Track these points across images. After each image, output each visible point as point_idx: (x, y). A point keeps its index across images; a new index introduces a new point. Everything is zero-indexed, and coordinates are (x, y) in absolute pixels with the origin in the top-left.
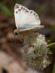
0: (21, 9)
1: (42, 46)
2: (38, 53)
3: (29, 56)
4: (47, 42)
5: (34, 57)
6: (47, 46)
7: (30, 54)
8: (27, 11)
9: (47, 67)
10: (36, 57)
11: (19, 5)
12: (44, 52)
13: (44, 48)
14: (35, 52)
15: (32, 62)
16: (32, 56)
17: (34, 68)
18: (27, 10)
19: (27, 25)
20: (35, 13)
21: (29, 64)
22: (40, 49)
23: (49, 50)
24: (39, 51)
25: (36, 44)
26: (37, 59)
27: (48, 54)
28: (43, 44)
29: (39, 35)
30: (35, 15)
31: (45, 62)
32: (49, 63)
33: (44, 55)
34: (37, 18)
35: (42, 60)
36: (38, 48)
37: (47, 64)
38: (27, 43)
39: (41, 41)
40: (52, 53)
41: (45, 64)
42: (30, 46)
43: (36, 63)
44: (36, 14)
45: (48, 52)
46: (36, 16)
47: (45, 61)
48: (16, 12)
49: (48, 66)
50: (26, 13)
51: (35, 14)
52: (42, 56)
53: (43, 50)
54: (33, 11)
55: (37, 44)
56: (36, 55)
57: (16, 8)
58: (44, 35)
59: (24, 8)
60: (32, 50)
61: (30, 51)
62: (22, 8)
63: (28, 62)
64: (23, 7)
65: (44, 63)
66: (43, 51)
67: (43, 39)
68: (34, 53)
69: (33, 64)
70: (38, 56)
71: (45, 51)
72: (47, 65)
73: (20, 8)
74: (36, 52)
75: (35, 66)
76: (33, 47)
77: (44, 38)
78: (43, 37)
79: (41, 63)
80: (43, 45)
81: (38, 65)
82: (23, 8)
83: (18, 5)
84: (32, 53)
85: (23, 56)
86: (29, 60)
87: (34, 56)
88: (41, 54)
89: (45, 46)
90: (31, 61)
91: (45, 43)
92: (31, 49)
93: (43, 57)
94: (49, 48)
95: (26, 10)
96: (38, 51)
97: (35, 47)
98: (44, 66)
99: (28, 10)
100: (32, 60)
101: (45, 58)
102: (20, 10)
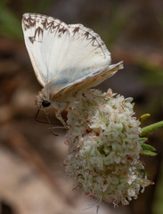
0: (42, 27)
1: (124, 130)
2: (113, 153)
3: (84, 161)
4: (140, 120)
5: (100, 167)
6: (140, 130)
7: (88, 155)
8: (64, 31)
9: (140, 195)
10: (107, 164)
11: (33, 17)
12: (130, 150)
13: (131, 136)
14: (101, 150)
15: (94, 181)
16: (93, 162)
17: (101, 197)
18: (61, 27)
19: (72, 70)
20: (87, 30)
21: (84, 186)
22: (120, 141)
23: (146, 143)
24: (114, 147)
25: (107, 125)
26: (109, 170)
27: (142, 157)
28: (126, 125)
29: (115, 97)
30: (90, 36)
31: (135, 181)
32: (147, 183)
33: (129, 158)
34: (96, 43)
35: (125, 173)
36: (112, 136)
37: (139, 186)
38: (77, 123)
39: (120, 116)
40: (154, 154)
41: (133, 186)
42: (89, 131)
43: (105, 183)
44: (93, 33)
45: (144, 148)
46: (94, 38)
47: (134, 177)
48: (30, 38)
49: (142, 191)
50: (60, 36)
51: (87, 34)
52: (124, 162)
53: (126, 143)
54: (81, 26)
55: (109, 126)
56: (105, 158)
57: (28, 27)
58: (131, 99)
59: (52, 23)
60: (95, 142)
61: (88, 148)
62: (44, 24)
63: (80, 180)
64: (46, 20)
65: (130, 183)
66: (128, 146)
67: (127, 109)
68: (99, 153)
69: (97, 187)
70: (112, 162)
71: (132, 147)
72: (141, 188)
73: (39, 25)
74: (106, 151)
75: (103, 193)
76: (98, 135)
77: (131, 106)
78: (129, 104)
79: (120, 183)
80: (127, 128)
81: (112, 188)
82: (49, 21)
83: (30, 19)
84: (93, 152)
85: (67, 161)
86: (86, 175)
87: (100, 161)
88: (121, 155)
89: (133, 133)
90: (90, 176)
91: (135, 123)
92: (89, 142)
93: (129, 165)
94: (146, 139)
95: (58, 26)
96: (110, 147)
97: (101, 134)
98: (132, 193)
99: (66, 26)
100: (95, 174)
101: (134, 168)
102: (39, 29)
